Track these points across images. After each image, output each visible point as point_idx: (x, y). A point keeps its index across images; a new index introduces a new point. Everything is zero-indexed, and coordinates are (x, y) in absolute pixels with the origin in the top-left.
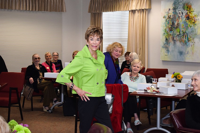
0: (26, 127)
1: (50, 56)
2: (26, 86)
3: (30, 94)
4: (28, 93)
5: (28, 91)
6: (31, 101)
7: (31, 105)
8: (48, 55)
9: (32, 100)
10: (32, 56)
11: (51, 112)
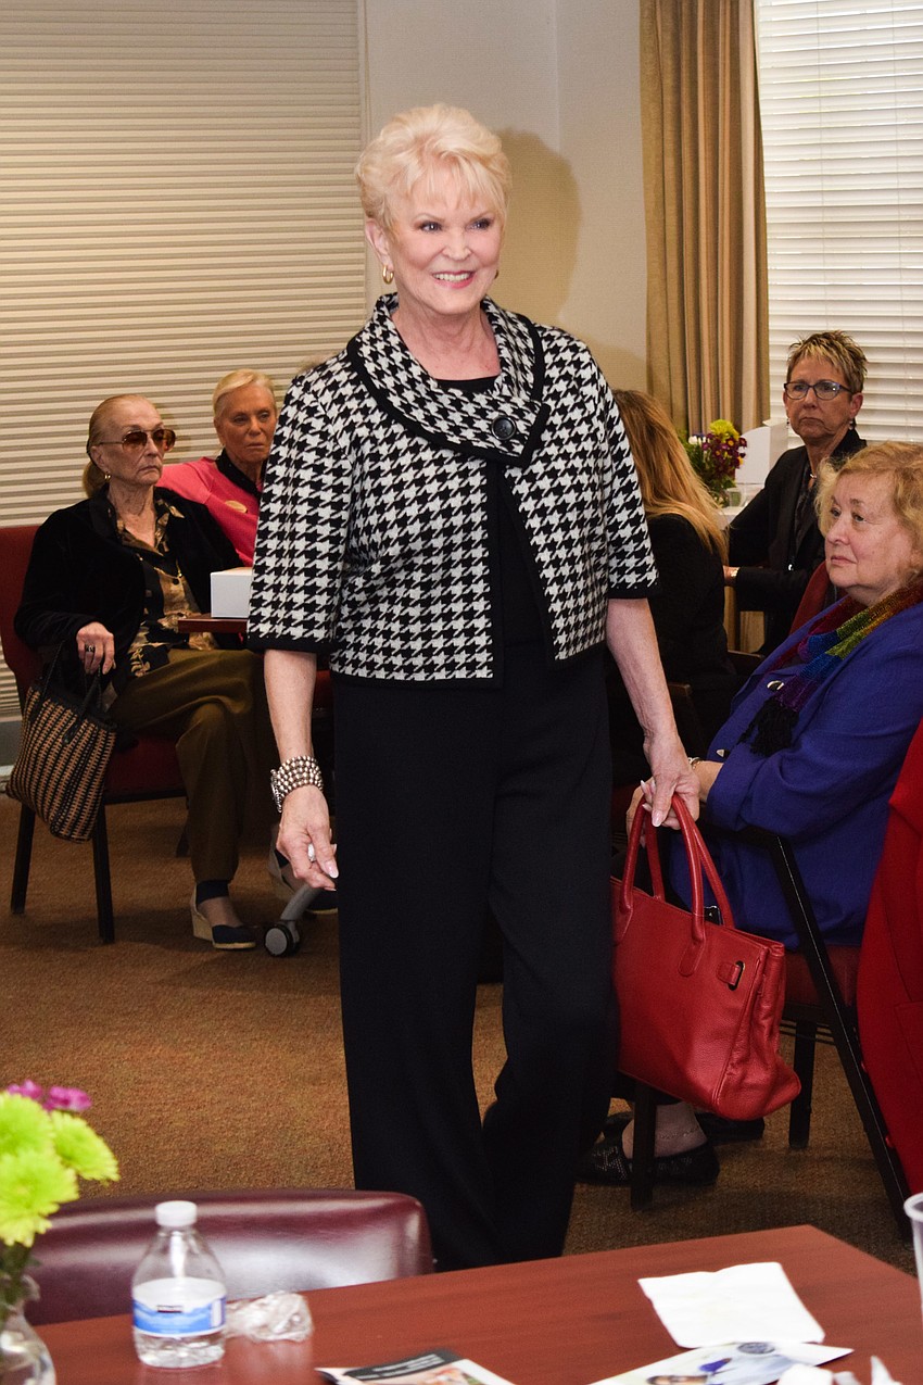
0: (73, 1114)
1: (263, 414)
2: (42, 699)
3: (85, 779)
4: (59, 768)
5: (65, 755)
6: (88, 847)
7: (92, 885)
8: (243, 407)
9: (98, 835)
10: (82, 421)
11: (292, 950)
